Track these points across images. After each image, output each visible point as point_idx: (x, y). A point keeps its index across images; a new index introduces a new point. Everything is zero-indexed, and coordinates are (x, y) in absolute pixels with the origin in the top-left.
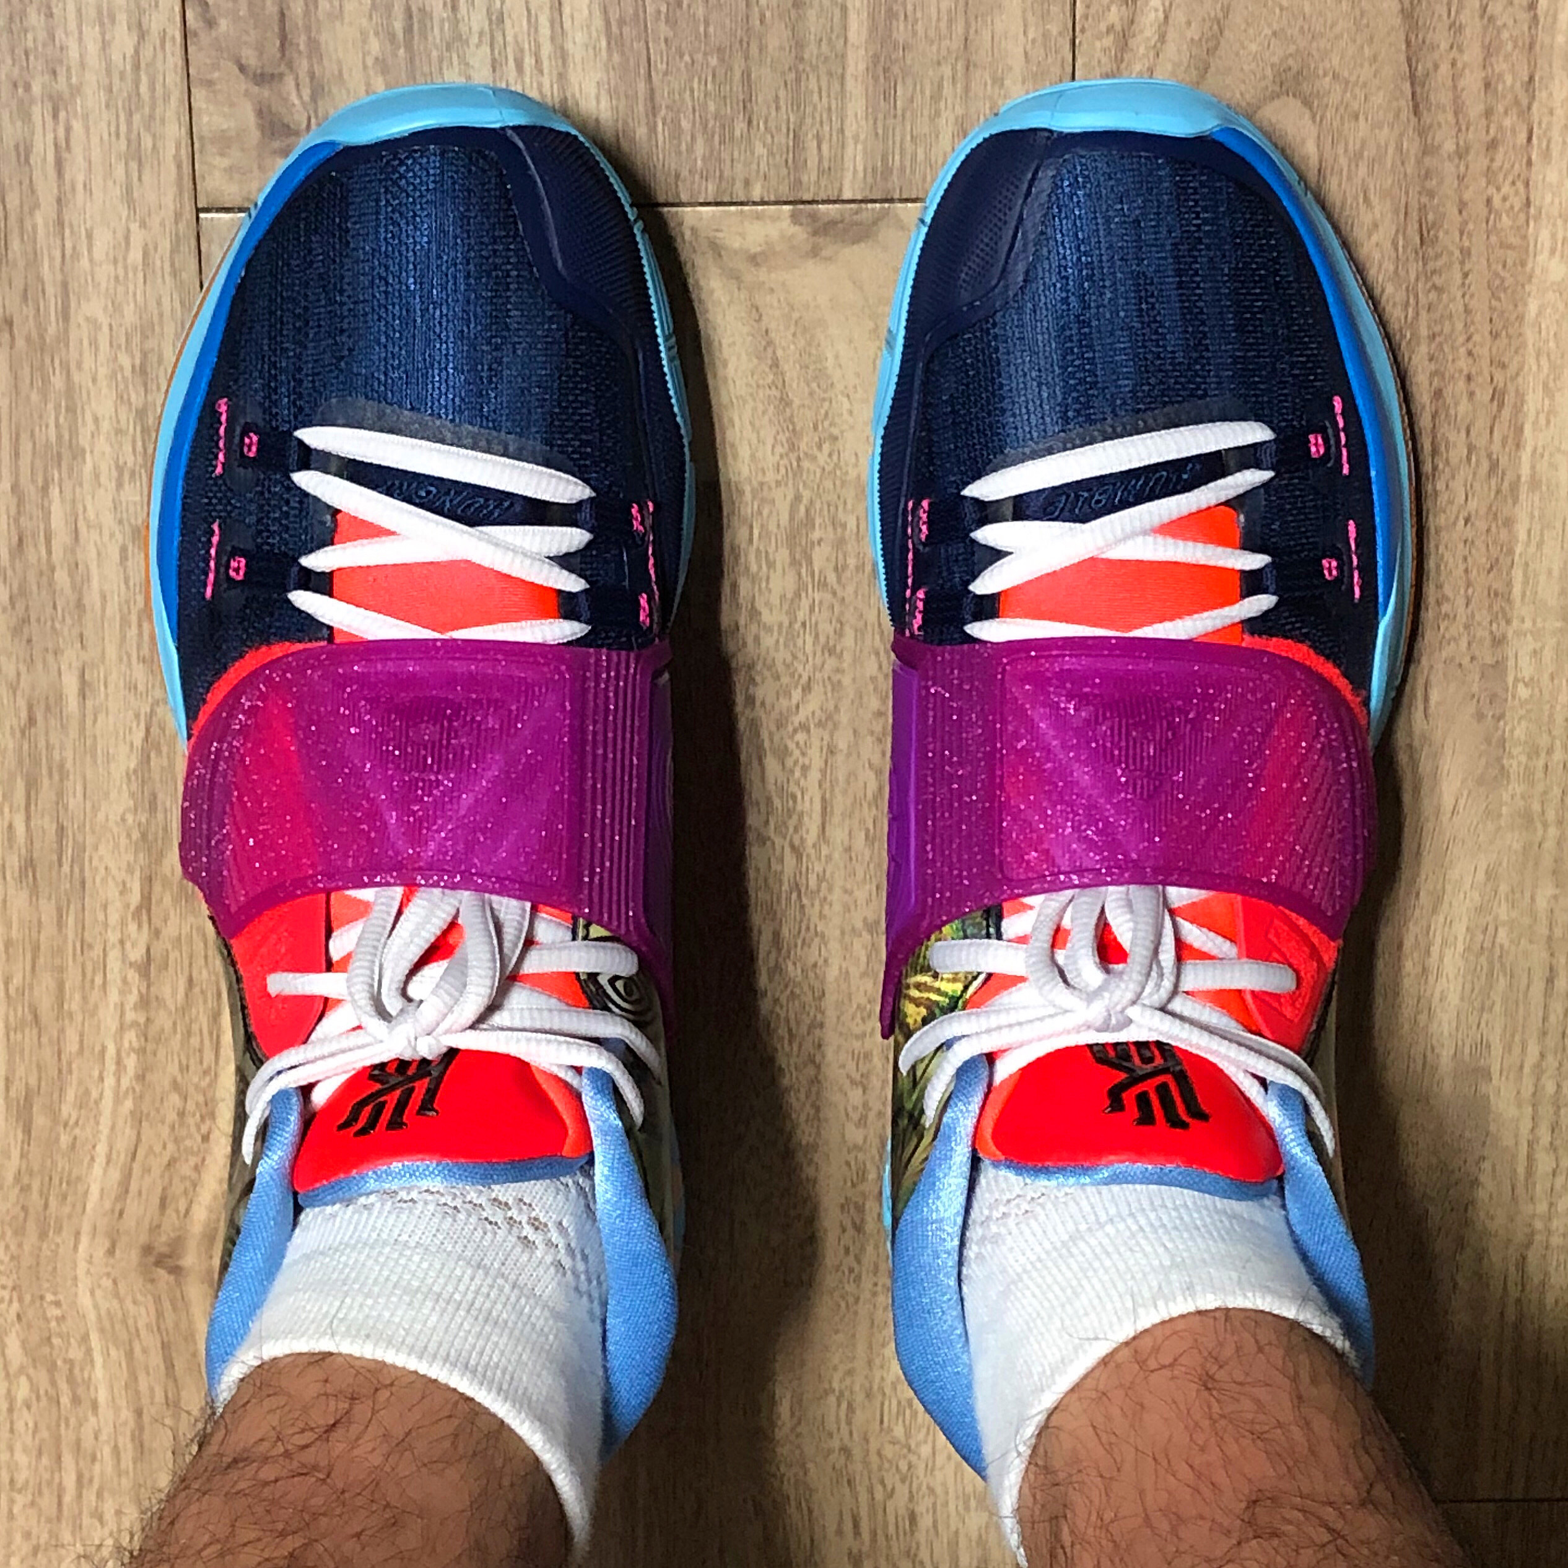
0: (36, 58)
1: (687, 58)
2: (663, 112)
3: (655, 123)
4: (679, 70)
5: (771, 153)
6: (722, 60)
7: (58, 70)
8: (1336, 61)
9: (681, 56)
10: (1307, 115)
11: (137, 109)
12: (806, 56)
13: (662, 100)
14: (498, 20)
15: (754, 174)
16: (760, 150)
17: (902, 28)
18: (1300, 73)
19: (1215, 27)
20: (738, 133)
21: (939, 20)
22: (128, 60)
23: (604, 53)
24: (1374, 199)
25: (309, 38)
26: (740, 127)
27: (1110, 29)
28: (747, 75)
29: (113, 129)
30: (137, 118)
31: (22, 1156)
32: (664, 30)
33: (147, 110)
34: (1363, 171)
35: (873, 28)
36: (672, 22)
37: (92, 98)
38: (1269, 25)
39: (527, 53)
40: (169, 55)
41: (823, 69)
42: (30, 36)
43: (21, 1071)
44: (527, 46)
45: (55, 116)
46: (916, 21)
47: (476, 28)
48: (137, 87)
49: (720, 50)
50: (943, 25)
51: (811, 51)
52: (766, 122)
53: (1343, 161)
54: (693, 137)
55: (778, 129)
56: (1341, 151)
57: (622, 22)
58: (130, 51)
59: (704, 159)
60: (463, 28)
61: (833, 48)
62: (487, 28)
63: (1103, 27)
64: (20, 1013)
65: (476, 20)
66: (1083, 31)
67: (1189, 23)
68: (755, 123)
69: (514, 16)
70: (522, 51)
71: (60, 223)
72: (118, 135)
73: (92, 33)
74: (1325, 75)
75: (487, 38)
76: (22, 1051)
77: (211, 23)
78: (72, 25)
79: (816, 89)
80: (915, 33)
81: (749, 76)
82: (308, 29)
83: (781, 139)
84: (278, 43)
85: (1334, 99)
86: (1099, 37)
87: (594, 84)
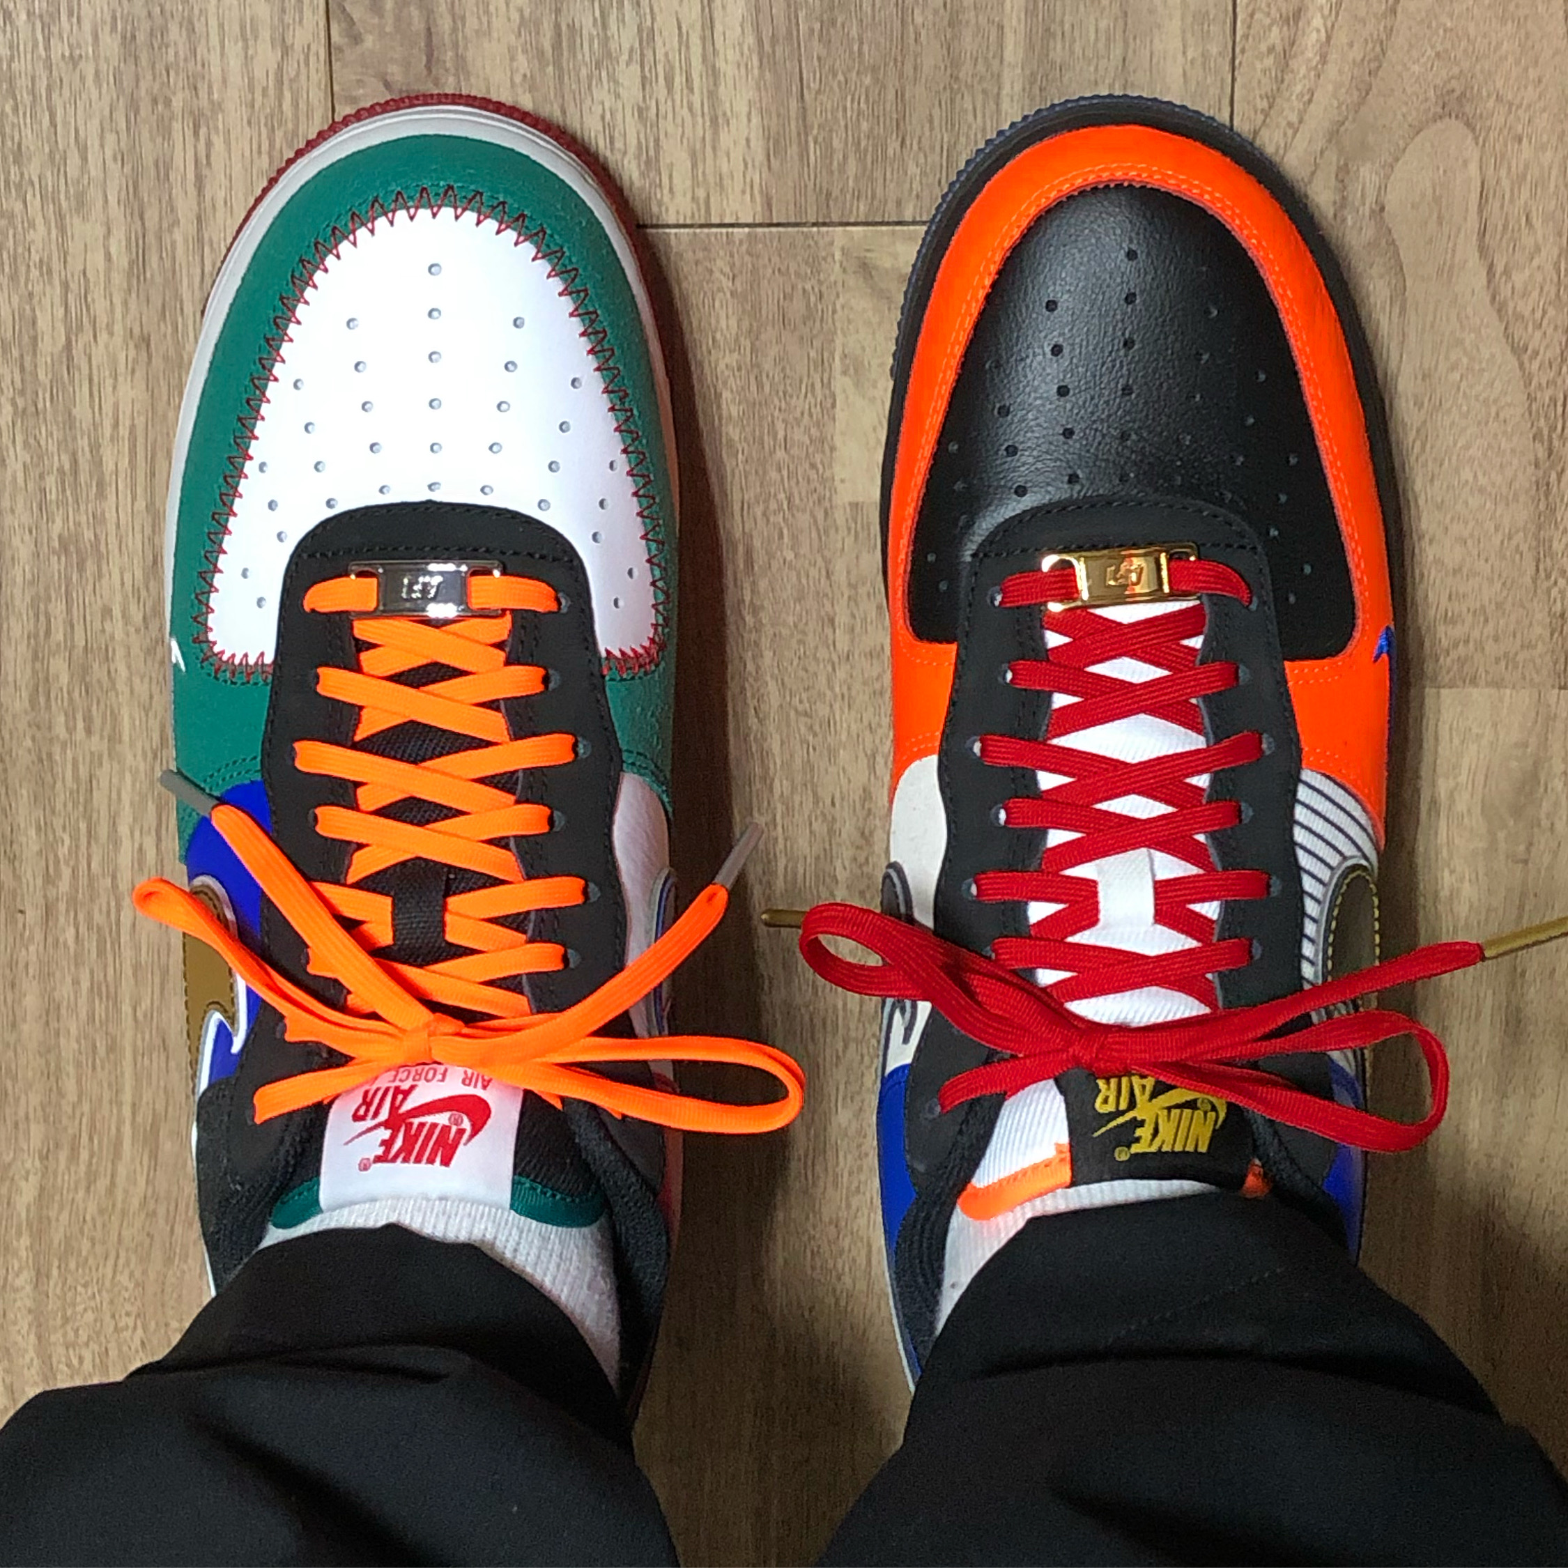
0: (177, 74)
1: (840, 77)
2: (815, 132)
3: (807, 142)
4: (831, 88)
5: (923, 173)
6: (876, 80)
7: (199, 86)
8: (1499, 84)
9: (835, 75)
10: (1470, 136)
11: (280, 125)
12: (961, 75)
13: (815, 120)
14: (647, 36)
15: (906, 193)
16: (913, 169)
17: (1059, 46)
18: (1463, 94)
19: (1378, 49)
20: (890, 152)
21: (1097, 39)
22: (271, 77)
23: (756, 71)
24: (1537, 223)
25: (457, 55)
26: (893, 146)
27: (1271, 49)
28: (900, 95)
29: (255, 147)
30: (279, 135)
31: (147, 1182)
32: (817, 48)
33: (290, 126)
34: (1525, 194)
35: (1031, 47)
36: (825, 40)
37: (234, 114)
38: (1433, 47)
39: (677, 71)
40: (313, 71)
41: (978, 88)
42: (171, 51)
43: (147, 1096)
44: (677, 64)
45: (196, 133)
46: (1073, 41)
47: (626, 46)
48: (280, 105)
49: (874, 69)
50: (1101, 45)
51: (965, 72)
52: (919, 142)
53: (1506, 183)
54: (845, 157)
55: (932, 148)
56: (1503, 173)
57: (774, 40)
58: (273, 67)
59: (856, 178)
60: (613, 46)
61: (988, 66)
62: (637, 45)
63: (1263, 47)
64: (147, 1037)
65: (625, 37)
66: (1243, 51)
67: (1351, 45)
68: (908, 142)
69: (665, 33)
70: (672, 68)
71: (200, 240)
72: (260, 152)
73: (234, 51)
74: (1489, 96)
75: (637, 57)
76: (150, 1076)
77: (356, 39)
78: (214, 40)
79: (971, 107)
80: (1072, 52)
81: (903, 95)
82: (456, 45)
83: (934, 158)
84: (424, 58)
85: (1498, 120)
86: (1260, 57)
87: (745, 102)
